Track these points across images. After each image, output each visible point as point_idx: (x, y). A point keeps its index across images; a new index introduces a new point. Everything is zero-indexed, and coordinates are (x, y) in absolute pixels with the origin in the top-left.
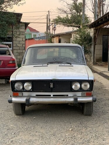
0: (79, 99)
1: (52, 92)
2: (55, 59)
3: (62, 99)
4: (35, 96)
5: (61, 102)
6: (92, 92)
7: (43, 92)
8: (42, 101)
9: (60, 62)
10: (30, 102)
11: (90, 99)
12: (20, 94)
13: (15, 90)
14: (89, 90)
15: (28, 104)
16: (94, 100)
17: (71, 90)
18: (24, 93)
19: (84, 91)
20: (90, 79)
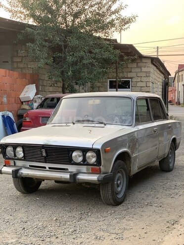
0: (82, 177)
1: (46, 162)
2: (86, 116)
6: (101, 167)
7: (36, 161)
9: (91, 121)
10: (18, 175)
11: (94, 178)
12: (12, 163)
13: (7, 157)
14: (95, 163)
15: (14, 176)
16: (100, 179)
17: (70, 162)
18: (16, 161)
19: (88, 164)
20: (94, 147)
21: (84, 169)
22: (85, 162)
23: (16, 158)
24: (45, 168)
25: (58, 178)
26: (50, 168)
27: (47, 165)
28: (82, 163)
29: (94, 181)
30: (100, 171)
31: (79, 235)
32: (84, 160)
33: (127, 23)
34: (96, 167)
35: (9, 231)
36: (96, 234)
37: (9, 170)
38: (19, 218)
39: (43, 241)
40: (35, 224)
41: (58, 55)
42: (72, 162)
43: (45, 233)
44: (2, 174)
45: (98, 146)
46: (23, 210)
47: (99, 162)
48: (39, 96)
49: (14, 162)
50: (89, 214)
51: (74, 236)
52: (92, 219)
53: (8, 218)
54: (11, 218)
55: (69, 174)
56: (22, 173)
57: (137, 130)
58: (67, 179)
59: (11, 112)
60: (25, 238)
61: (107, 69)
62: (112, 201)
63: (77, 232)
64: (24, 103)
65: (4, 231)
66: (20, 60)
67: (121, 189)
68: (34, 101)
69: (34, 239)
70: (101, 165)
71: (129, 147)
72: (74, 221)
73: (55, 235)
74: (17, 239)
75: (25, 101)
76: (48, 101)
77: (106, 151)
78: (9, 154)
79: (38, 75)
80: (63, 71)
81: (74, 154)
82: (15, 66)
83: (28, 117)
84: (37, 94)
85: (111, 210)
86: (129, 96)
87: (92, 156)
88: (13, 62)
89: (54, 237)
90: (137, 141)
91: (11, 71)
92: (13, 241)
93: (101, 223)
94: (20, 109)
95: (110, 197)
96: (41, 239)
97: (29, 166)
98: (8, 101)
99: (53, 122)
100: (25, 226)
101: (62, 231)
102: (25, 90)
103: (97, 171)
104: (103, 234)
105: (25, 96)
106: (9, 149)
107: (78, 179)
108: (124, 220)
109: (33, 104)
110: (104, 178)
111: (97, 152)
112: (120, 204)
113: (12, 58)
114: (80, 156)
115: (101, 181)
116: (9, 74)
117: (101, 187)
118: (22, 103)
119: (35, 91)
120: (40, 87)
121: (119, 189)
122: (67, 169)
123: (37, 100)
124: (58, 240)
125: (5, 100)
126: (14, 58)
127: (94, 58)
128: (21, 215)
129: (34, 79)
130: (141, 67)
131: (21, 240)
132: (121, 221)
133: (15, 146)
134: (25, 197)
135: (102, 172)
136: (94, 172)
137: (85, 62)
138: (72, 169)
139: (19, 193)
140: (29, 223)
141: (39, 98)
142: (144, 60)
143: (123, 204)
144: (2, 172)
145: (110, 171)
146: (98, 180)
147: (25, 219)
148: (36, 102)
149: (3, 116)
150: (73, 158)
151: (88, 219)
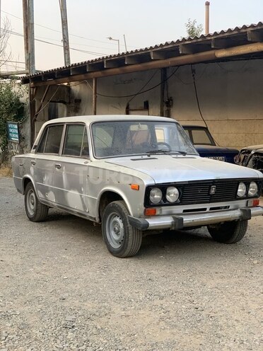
4: (182, 212)
7: (192, 204)
12: (159, 211)
14: (257, 195)
18: (163, 208)
23: (167, 203)
24: (205, 209)
27: (208, 206)
28: (245, 196)
34: (257, 199)
136: (255, 205)
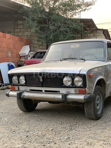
0: (70, 97)
1: (43, 87)
2: (70, 56)
3: (52, 95)
5: (50, 98)
7: (35, 86)
8: (32, 96)
9: (74, 59)
10: (22, 96)
11: (81, 97)
12: (16, 88)
13: (13, 84)
14: (82, 86)
15: (19, 98)
16: (86, 98)
17: (62, 85)
18: (19, 87)
19: (76, 87)
20: (81, 73)
21: (72, 90)
22: (73, 86)
23: (20, 84)
24: (42, 91)
25: (52, 98)
26: (45, 91)
27: (43, 89)
28: (71, 86)
29: (81, 99)
30: (86, 92)
31: (73, 142)
32: (73, 83)
33: (90, 5)
34: (82, 89)
35: (15, 138)
36: (87, 141)
37: (15, 93)
38: (23, 129)
39: (44, 146)
40: (36, 133)
41: (44, 25)
42: (63, 86)
43: (45, 140)
44: (9, 97)
45: (84, 72)
46: (25, 123)
47: (84, 85)
48: (32, 53)
49: (18, 87)
50: (77, 126)
51: (69, 142)
52: (80, 130)
53: (14, 129)
54: (17, 128)
55: (61, 95)
56: (24, 95)
57: (109, 64)
58: (59, 98)
59: (13, 63)
60: (29, 143)
61: (76, 35)
62: (93, 116)
63: (71, 139)
64: (22, 58)
65: (12, 138)
66: (19, 31)
67: (99, 107)
68: (28, 56)
69: (37, 145)
70: (86, 88)
71: (104, 76)
72: (67, 131)
73: (53, 141)
74: (23, 144)
75: (23, 56)
76: (38, 54)
77: (90, 77)
78: (14, 81)
79: (31, 40)
80: (47, 36)
81: (65, 79)
82: (16, 35)
83: (25, 64)
84: (30, 52)
85: (93, 123)
86: (101, 41)
87: (79, 81)
88: (14, 32)
89: (53, 143)
90: (109, 73)
91: (13, 36)
92: (19, 146)
93: (88, 132)
94: (19, 61)
95: (92, 113)
96: (42, 145)
97: (29, 91)
98: (12, 55)
99: (45, 61)
100: (28, 135)
101: (59, 139)
102: (23, 49)
103: (83, 92)
104: (92, 141)
105: (23, 52)
106: (15, 78)
107: (68, 99)
108: (106, 130)
109: (27, 58)
110: (89, 97)
111: (83, 77)
112: (99, 119)
113: (14, 29)
114: (69, 81)
115: (87, 99)
116: (12, 37)
117: (85, 105)
118: (21, 57)
119: (29, 49)
120: (32, 48)
121: (98, 107)
122: (59, 92)
123: (30, 55)
124: (57, 145)
125: (10, 54)
126: (15, 29)
127: (68, 27)
128: (24, 126)
129: (28, 42)
130: (96, 36)
131: (26, 146)
132: (104, 130)
133: (19, 75)
134: (26, 114)
135: (87, 93)
136: (80, 93)
137: (61, 29)
138: (63, 91)
139: (21, 112)
140: (31, 132)
141: (32, 54)
142: (98, 32)
143: (101, 119)
144: (9, 95)
145: (93, 93)
146: (85, 99)
147: (27, 130)
148: (29, 56)
149: (9, 65)
150: (64, 83)
151: (77, 129)
